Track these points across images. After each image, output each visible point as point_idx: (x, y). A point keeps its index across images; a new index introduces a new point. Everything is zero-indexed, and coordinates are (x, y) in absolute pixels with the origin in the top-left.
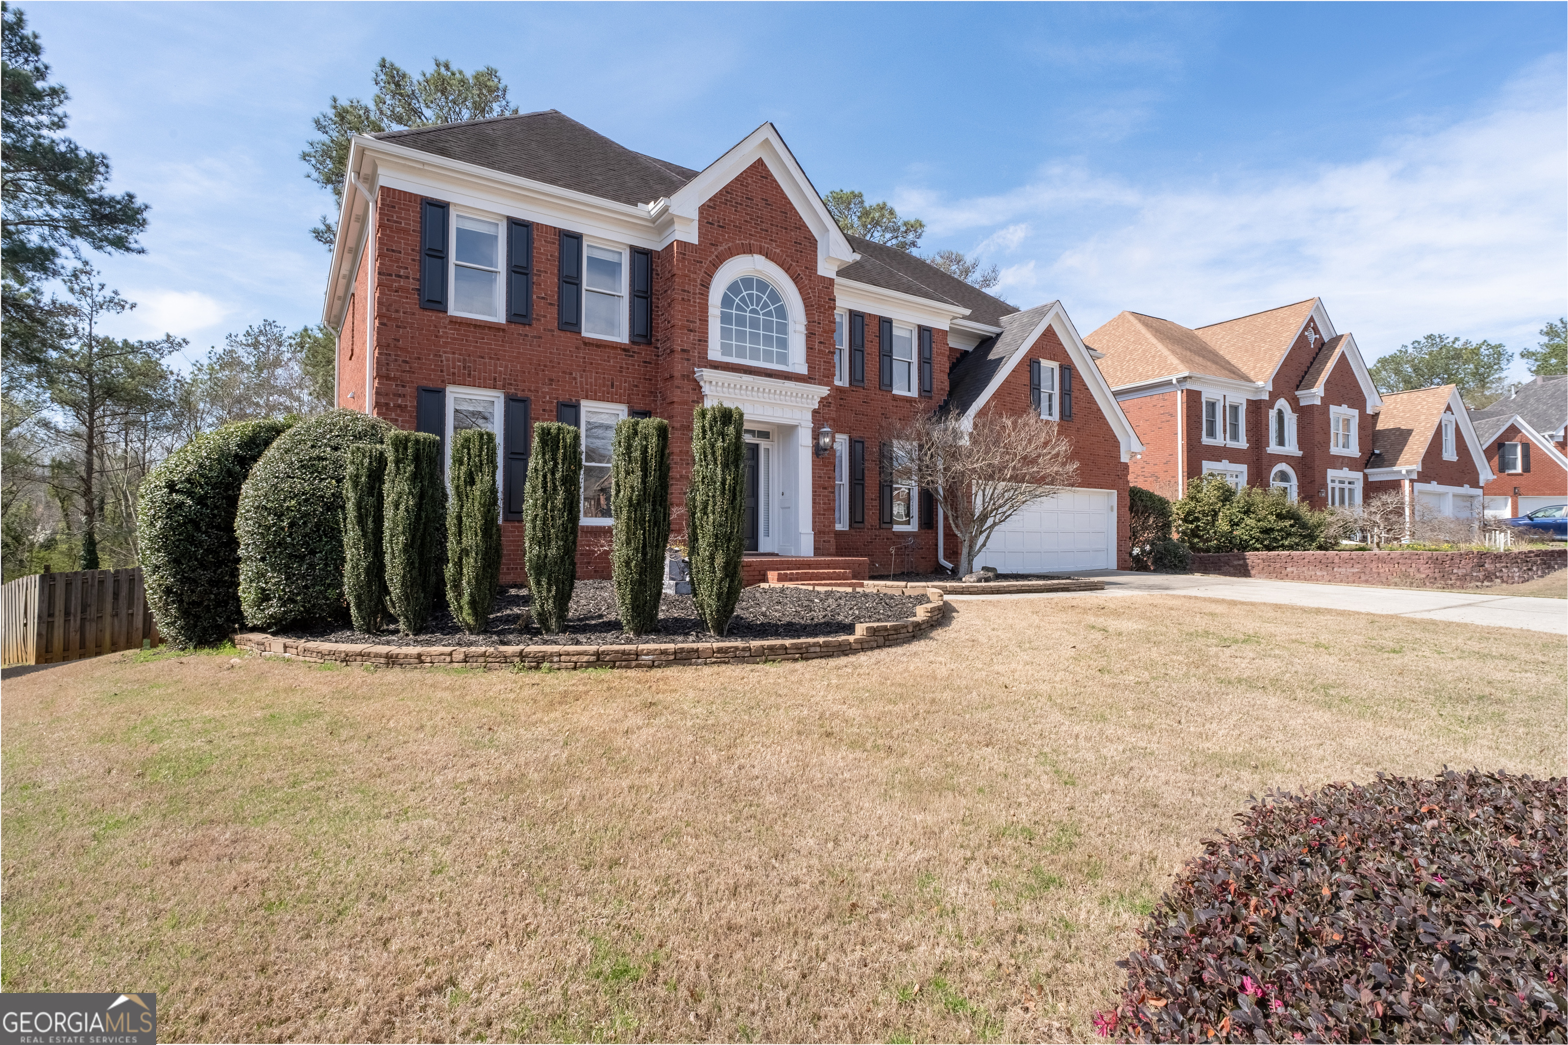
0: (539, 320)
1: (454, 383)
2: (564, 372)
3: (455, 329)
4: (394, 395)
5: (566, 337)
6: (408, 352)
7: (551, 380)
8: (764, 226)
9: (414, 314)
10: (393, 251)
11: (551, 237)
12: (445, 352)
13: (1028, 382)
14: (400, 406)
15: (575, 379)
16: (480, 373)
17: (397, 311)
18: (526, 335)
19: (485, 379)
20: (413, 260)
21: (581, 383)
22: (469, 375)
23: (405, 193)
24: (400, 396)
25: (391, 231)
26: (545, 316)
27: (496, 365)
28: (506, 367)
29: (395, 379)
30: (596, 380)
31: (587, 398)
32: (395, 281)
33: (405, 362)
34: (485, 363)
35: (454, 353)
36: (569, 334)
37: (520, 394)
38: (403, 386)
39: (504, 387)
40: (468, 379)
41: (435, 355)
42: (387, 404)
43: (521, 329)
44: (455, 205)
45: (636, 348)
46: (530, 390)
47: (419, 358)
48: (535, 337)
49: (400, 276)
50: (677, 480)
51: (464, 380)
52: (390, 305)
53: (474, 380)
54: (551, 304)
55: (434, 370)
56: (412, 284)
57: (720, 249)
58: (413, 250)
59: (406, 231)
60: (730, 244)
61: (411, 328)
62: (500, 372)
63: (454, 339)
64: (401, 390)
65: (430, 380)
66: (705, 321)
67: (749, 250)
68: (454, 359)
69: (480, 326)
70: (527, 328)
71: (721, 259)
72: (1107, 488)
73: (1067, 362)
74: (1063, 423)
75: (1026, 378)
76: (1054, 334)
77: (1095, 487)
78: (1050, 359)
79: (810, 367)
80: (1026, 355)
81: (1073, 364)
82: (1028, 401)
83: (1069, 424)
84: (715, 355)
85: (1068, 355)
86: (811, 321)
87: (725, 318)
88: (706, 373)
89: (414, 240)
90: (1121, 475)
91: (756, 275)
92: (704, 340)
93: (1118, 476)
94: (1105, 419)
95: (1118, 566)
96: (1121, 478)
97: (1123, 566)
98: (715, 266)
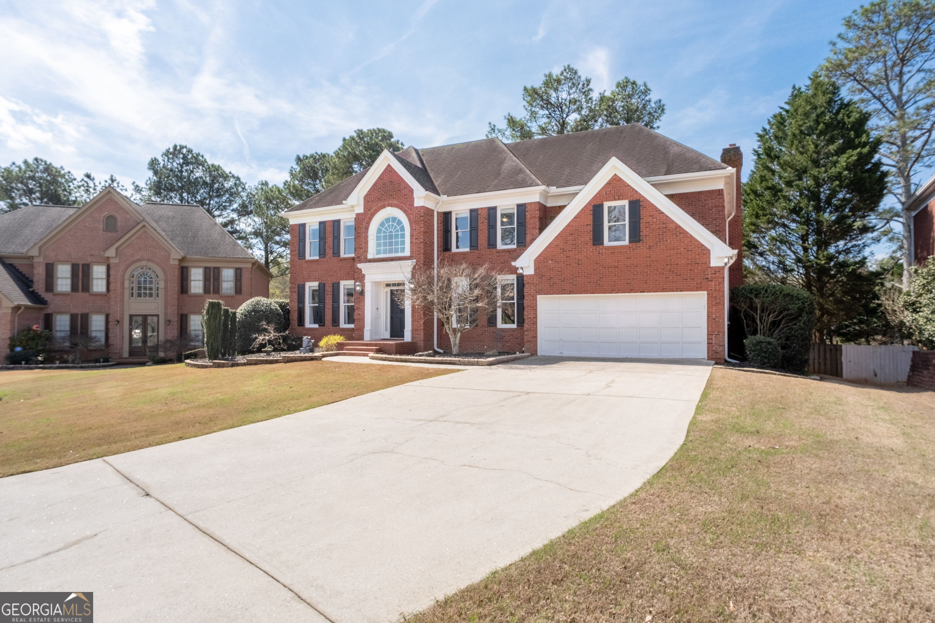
0: (327, 255)
1: (306, 282)
2: (334, 272)
3: (306, 264)
5: (335, 259)
6: (296, 274)
7: (331, 275)
8: (390, 194)
9: (297, 262)
10: (293, 243)
11: (330, 224)
12: (304, 272)
13: (591, 222)
14: (294, 291)
16: (312, 277)
17: (294, 262)
18: (324, 261)
19: (313, 279)
20: (297, 245)
21: (339, 274)
22: (310, 278)
23: (295, 225)
24: (294, 288)
25: (292, 237)
26: (329, 253)
27: (316, 273)
28: (319, 273)
29: (293, 283)
30: (343, 273)
31: (341, 280)
32: (293, 253)
33: (295, 277)
34: (313, 273)
35: (306, 272)
37: (323, 282)
38: (295, 285)
39: (318, 281)
41: (302, 273)
42: (292, 291)
43: (323, 259)
44: (308, 223)
46: (325, 280)
47: (298, 275)
48: (326, 261)
49: (294, 251)
50: (356, 310)
51: (308, 280)
52: (292, 260)
53: (311, 280)
54: (331, 248)
55: (302, 279)
56: (297, 252)
57: (373, 210)
58: (297, 242)
59: (296, 236)
60: (376, 207)
61: (297, 266)
62: (317, 276)
63: (306, 267)
65: (301, 282)
66: (366, 243)
67: (385, 206)
68: (306, 274)
69: (312, 261)
71: (373, 215)
72: (690, 291)
73: (635, 197)
74: (631, 245)
75: (589, 220)
76: (620, 180)
77: (673, 291)
78: (615, 200)
79: (412, 252)
80: (589, 203)
81: (643, 197)
82: (590, 235)
83: (638, 244)
84: (370, 256)
85: (636, 191)
86: (412, 229)
87: (378, 238)
88: (359, 266)
89: (297, 238)
90: (712, 278)
91: (391, 216)
92: (366, 251)
93: (707, 279)
94: (687, 233)
95: (708, 357)
96: (711, 281)
97: (714, 357)
98: (370, 219)
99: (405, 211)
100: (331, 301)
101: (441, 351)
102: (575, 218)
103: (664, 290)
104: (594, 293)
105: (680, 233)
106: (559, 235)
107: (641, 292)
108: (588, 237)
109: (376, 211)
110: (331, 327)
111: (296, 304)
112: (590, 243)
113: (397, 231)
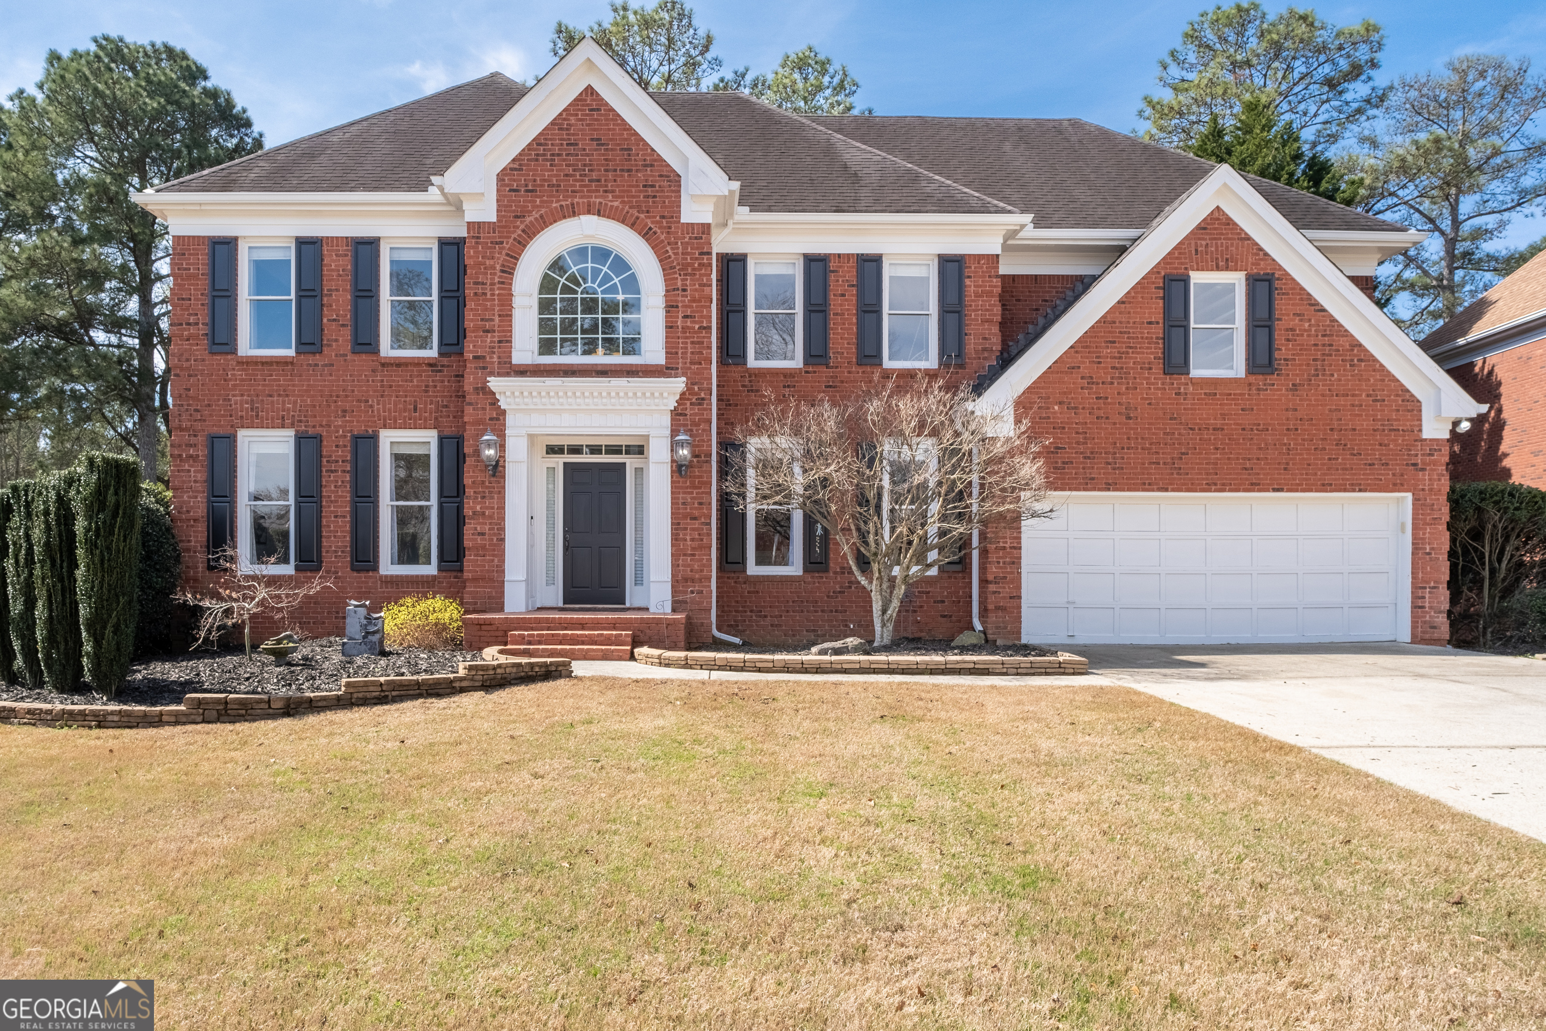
0: (329, 345)
1: (243, 427)
2: (359, 401)
3: (243, 370)
4: (187, 445)
5: (363, 361)
6: (199, 400)
7: (345, 411)
8: (594, 175)
9: (203, 360)
10: (183, 299)
11: (342, 249)
12: (234, 396)
13: (1160, 317)
14: (191, 456)
15: (371, 406)
16: (267, 413)
17: (188, 360)
18: (317, 365)
19: (273, 419)
20: (203, 305)
21: (378, 410)
22: (257, 416)
23: (194, 237)
24: (191, 446)
25: (182, 280)
26: (336, 340)
27: (284, 402)
28: (295, 402)
29: (186, 429)
30: (395, 405)
31: (385, 427)
32: (185, 330)
33: (197, 410)
34: (273, 402)
35: (242, 395)
36: (364, 357)
37: (311, 431)
38: (195, 436)
39: (292, 425)
40: (257, 420)
41: (224, 400)
42: (180, 456)
43: (311, 359)
44: (245, 237)
45: (445, 361)
46: (321, 426)
47: (209, 405)
48: (326, 365)
49: (189, 324)
50: (472, 518)
51: (253, 422)
52: (182, 355)
53: (262, 422)
54: (343, 325)
55: (223, 416)
56: (203, 329)
57: (528, 220)
58: (202, 294)
59: (195, 277)
60: (543, 211)
61: (202, 375)
62: (289, 409)
63: (242, 380)
64: (193, 440)
65: (220, 426)
66: (507, 316)
67: (573, 212)
68: (241, 401)
69: (267, 363)
70: (318, 356)
71: (530, 233)
72: (1380, 491)
73: (1262, 269)
74: (1252, 379)
75: (1155, 310)
76: (1229, 222)
77: (1345, 490)
78: (1218, 268)
79: (671, 352)
80: (1154, 271)
81: (1281, 268)
82: (1158, 350)
83: (1269, 379)
84: (518, 358)
85: (1266, 254)
86: (671, 291)
87: (545, 306)
88: (494, 383)
89: (204, 283)
90: (1424, 463)
91: (590, 242)
92: (506, 341)
93: (1415, 465)
94: (1376, 360)
95: (1414, 636)
96: (1423, 470)
97: (1427, 636)
98: (522, 244)
99: (647, 235)
100: (346, 495)
101: (737, 640)
102: (1120, 302)
103: (1325, 487)
104: (1166, 490)
105: (1360, 360)
106: (1079, 341)
107: (1275, 490)
108: (1152, 353)
109: (545, 223)
110: (346, 572)
111: (201, 498)
112: (1158, 368)
113: (613, 289)
